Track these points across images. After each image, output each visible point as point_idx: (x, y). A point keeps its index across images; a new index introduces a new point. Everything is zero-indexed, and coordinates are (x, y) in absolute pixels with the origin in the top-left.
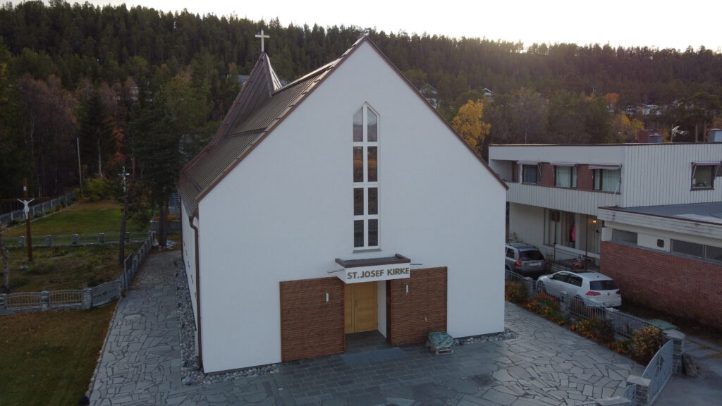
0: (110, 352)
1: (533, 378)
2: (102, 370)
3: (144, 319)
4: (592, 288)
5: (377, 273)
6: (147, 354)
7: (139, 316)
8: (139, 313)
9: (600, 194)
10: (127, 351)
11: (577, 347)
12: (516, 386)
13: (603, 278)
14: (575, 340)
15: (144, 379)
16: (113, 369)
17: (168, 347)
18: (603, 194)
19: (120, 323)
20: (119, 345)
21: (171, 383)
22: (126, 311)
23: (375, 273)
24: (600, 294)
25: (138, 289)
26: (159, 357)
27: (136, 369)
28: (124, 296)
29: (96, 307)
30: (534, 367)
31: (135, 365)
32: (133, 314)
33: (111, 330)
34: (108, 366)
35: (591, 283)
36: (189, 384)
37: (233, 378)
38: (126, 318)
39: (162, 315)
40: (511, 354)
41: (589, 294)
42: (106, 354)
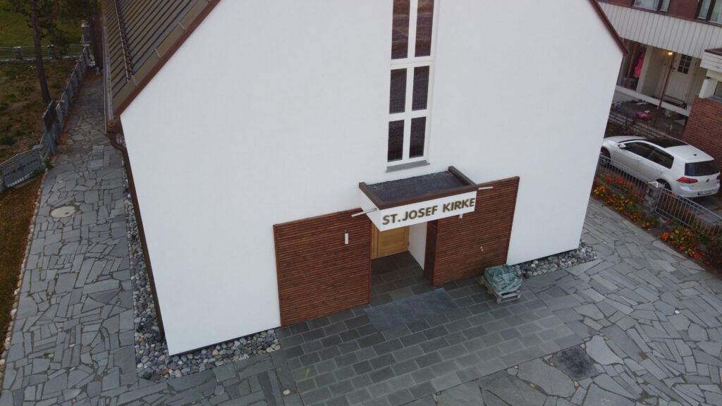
0: (30, 295)
1: (644, 356)
2: (17, 338)
3: (78, 217)
4: (687, 173)
5: (427, 211)
6: (83, 301)
7: (71, 210)
8: (71, 204)
9: (705, 26)
10: (54, 293)
11: (681, 276)
12: (624, 375)
13: (703, 157)
14: (674, 261)
15: (81, 363)
16: (32, 333)
17: (113, 284)
18: (711, 27)
19: (44, 228)
20: (43, 278)
21: (121, 371)
22: (54, 199)
23: (424, 211)
24: (697, 181)
25: (70, 151)
26: (102, 308)
27: (68, 336)
28: (50, 167)
29: (12, 188)
30: (637, 326)
31: (67, 327)
32: (64, 205)
33: (31, 241)
34: (25, 330)
35: (687, 165)
36: (148, 377)
37: (213, 364)
38: (54, 213)
39: (104, 207)
40: (598, 297)
41: (681, 180)
42: (23, 299)
